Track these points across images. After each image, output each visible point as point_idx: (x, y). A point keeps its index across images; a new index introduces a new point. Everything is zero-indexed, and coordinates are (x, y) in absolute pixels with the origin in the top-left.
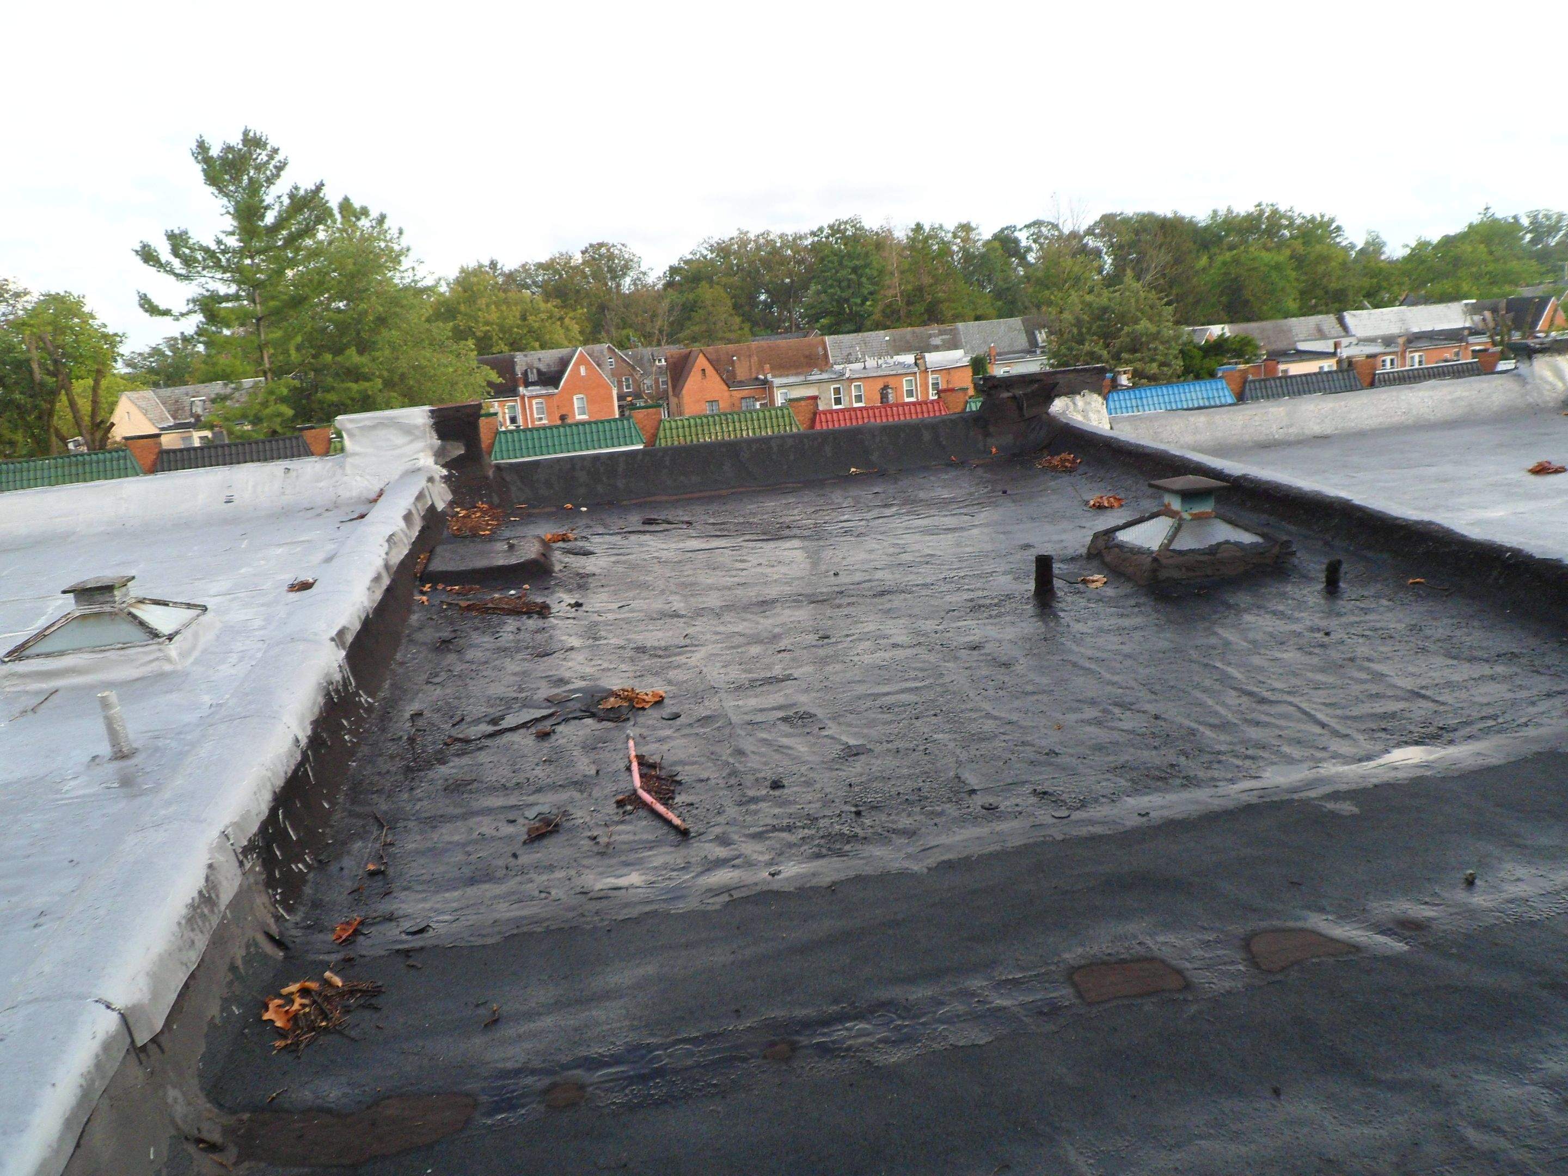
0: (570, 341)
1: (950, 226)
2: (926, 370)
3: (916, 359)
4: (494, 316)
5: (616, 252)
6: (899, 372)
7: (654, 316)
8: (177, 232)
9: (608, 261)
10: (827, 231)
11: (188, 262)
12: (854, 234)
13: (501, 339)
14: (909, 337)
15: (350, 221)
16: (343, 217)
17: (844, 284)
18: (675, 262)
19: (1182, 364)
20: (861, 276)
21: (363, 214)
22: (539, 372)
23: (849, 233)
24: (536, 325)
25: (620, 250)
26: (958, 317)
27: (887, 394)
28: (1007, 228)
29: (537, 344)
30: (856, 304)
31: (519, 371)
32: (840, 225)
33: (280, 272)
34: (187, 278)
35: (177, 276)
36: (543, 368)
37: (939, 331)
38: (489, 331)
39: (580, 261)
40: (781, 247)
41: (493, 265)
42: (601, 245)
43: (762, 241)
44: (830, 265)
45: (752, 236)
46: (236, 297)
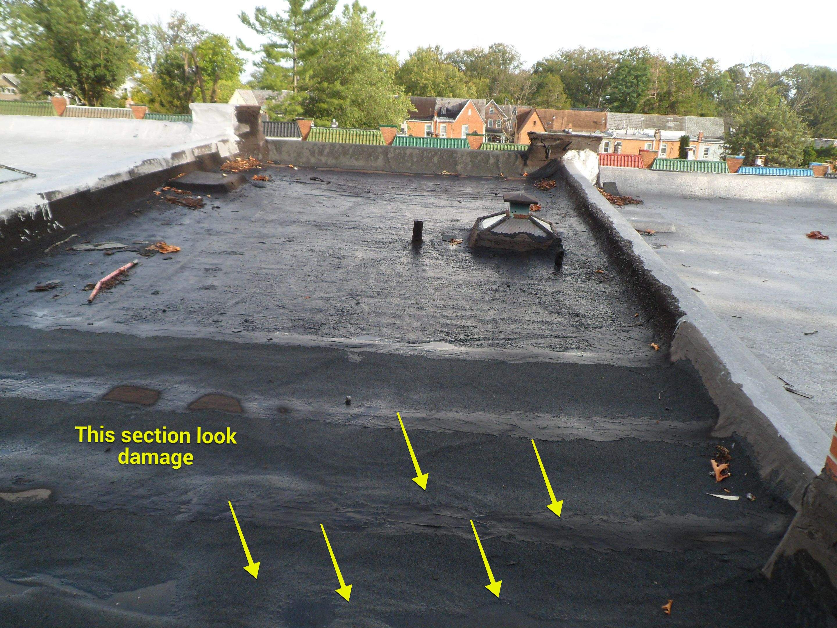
0: (470, 96)
1: (702, 59)
2: (659, 141)
3: (655, 133)
4: (431, 76)
5: (508, 49)
6: (644, 139)
7: (522, 89)
8: (261, 8)
9: (503, 54)
10: (628, 53)
11: (263, 24)
12: (644, 57)
13: (433, 89)
14: (655, 120)
15: (357, 13)
16: (354, 10)
17: (629, 84)
18: (540, 60)
19: (802, 158)
20: (638, 81)
21: (364, 10)
22: (447, 109)
23: (640, 56)
24: (452, 84)
25: (510, 49)
26: (686, 113)
27: (618, 148)
28: (739, 65)
29: (451, 94)
30: (633, 97)
31: (437, 107)
32: (636, 50)
33: (307, 36)
34: (262, 33)
35: (257, 31)
36: (449, 107)
37: (674, 119)
38: (426, 84)
39: (487, 52)
40: (601, 59)
41: (437, 48)
42: (500, 45)
43: (592, 54)
44: (623, 72)
45: (586, 50)
46: (286, 46)
